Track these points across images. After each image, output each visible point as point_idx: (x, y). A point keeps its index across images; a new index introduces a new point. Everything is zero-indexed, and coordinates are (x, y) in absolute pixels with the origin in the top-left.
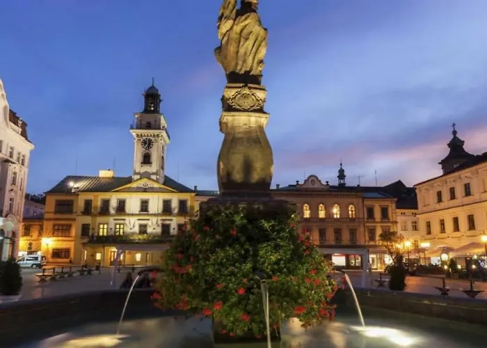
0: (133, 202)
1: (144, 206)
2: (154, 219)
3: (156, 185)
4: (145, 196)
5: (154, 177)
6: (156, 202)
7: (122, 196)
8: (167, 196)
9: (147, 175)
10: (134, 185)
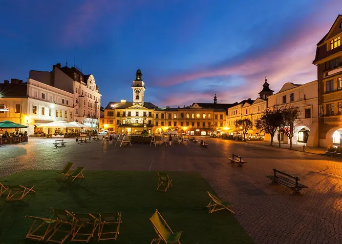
0: (133, 113)
1: (137, 114)
2: (140, 118)
3: (141, 107)
4: (137, 110)
5: (140, 104)
6: (141, 113)
7: (129, 110)
8: (145, 111)
9: (137, 103)
10: (133, 107)
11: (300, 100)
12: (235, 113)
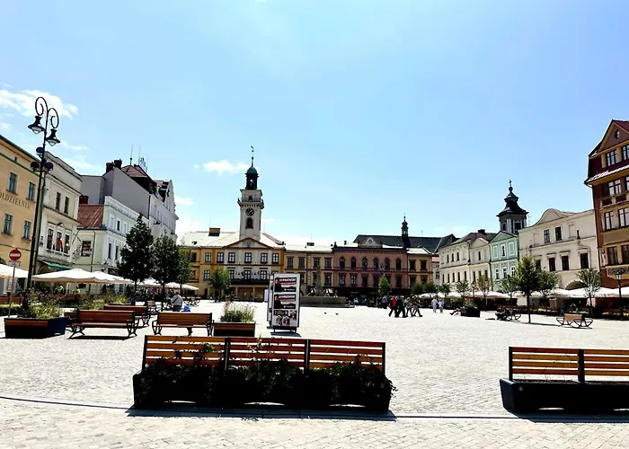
2: (254, 268)
3: (256, 243)
4: (249, 250)
6: (257, 256)
7: (232, 250)
8: (264, 251)
11: (571, 239)
12: (455, 259)
